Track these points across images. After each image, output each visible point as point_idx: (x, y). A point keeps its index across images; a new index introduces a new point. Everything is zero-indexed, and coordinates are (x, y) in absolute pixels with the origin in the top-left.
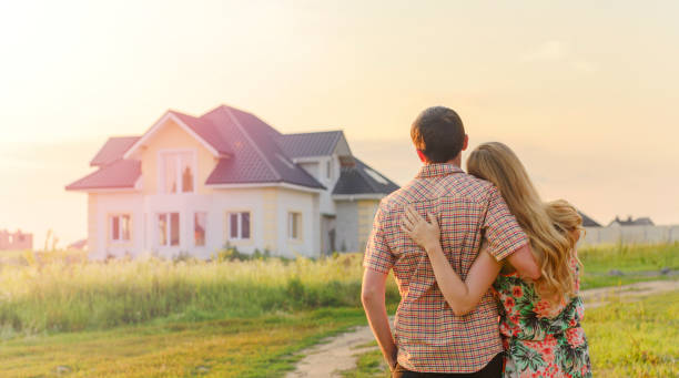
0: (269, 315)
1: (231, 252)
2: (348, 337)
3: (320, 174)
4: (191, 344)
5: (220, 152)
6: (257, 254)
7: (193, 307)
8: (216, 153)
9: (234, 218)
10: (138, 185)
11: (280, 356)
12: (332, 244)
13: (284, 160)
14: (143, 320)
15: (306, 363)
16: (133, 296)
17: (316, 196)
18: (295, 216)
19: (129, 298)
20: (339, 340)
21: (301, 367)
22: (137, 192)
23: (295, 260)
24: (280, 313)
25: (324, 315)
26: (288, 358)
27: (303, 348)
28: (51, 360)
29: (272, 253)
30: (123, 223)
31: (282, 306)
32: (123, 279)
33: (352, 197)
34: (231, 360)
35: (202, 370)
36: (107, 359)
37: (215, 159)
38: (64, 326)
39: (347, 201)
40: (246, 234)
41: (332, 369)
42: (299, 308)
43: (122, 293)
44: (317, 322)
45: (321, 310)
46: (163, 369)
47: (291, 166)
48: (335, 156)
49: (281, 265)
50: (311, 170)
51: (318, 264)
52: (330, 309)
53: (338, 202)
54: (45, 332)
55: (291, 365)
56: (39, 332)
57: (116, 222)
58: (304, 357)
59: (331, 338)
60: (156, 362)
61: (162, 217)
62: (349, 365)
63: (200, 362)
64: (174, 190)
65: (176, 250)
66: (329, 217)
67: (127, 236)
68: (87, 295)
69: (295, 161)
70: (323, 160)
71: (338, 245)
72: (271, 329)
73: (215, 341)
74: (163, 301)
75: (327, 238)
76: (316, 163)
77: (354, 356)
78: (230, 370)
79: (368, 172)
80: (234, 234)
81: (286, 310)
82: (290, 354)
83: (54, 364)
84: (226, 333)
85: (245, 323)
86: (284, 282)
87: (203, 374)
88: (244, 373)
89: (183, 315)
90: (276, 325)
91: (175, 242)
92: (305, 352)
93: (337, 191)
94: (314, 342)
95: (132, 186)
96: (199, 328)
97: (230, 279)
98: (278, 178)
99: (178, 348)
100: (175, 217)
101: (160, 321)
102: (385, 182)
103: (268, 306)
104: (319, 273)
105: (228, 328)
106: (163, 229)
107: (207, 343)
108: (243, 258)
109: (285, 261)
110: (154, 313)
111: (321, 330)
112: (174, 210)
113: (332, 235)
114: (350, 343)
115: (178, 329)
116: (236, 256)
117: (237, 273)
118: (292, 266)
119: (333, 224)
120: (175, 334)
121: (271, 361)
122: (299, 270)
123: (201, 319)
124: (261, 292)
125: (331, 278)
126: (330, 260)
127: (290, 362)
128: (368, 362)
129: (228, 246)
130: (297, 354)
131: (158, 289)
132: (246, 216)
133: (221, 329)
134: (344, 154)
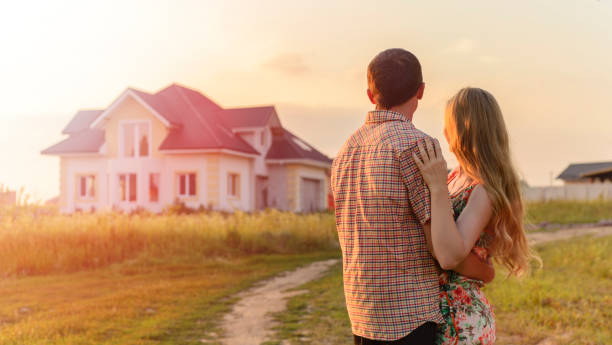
0: (210, 261)
1: (179, 207)
2: (279, 281)
3: (256, 143)
4: (141, 287)
5: (171, 123)
6: (202, 209)
7: (144, 255)
8: (167, 124)
9: (183, 179)
10: (103, 150)
11: (219, 298)
12: (264, 200)
13: (225, 130)
14: (101, 265)
15: (241, 305)
16: (93, 245)
17: (251, 161)
18: (234, 177)
19: (89, 246)
20: (271, 284)
21: (237, 309)
22: (101, 156)
23: (233, 214)
24: (220, 260)
25: (258, 262)
26: (226, 300)
27: (239, 291)
28: (16, 301)
29: (215, 208)
30: (89, 183)
31: (222, 253)
32: (84, 230)
33: (281, 161)
34: (176, 302)
35: (150, 311)
36: (65, 301)
37: (167, 128)
38: (32, 271)
39: (278, 165)
40: (193, 192)
41: (265, 311)
42: (236, 256)
43: (83, 241)
44: (252, 267)
45: (256, 257)
46: (114, 310)
47: (231, 135)
48: (268, 128)
49: (221, 218)
50: (247, 139)
51: (253, 217)
52: (263, 256)
53: (270, 166)
54: (14, 276)
55: (229, 307)
56: (9, 275)
57: (83, 181)
58: (240, 299)
59: (264, 282)
60: (109, 304)
61: (122, 177)
62: (281, 307)
63: (147, 304)
64: (133, 154)
65: (133, 206)
66: (262, 179)
67: (93, 193)
68: (52, 243)
69: (234, 131)
70: (258, 130)
71: (270, 202)
72: (212, 274)
73: (163, 284)
74: (119, 249)
75: (260, 197)
76: (252, 133)
77: (285, 298)
78: (174, 312)
79: (296, 141)
80: (183, 191)
81: (226, 257)
82: (227, 297)
83: (19, 305)
84: (173, 278)
85: (190, 268)
86: (224, 233)
87: (150, 315)
88: (186, 314)
89: (135, 261)
90: (216, 270)
91: (133, 198)
92: (241, 295)
93: (270, 155)
94: (248, 286)
95: (97, 151)
96: (149, 272)
97: (178, 230)
98: (220, 144)
99: (129, 292)
100: (133, 178)
101: (116, 267)
102: (309, 149)
103: (210, 253)
104: (254, 226)
105: (175, 272)
106: (124, 187)
107: (154, 287)
108: (189, 211)
109: (225, 214)
110: (111, 259)
111: (255, 275)
112: (133, 171)
113: (265, 193)
114: (280, 286)
115: (131, 273)
116: (182, 210)
117: (184, 224)
118: (231, 219)
119: (266, 184)
120: (128, 278)
121: (212, 303)
122: (237, 222)
123: (151, 264)
124: (204, 241)
125: (264, 229)
126: (263, 214)
127: (228, 304)
128: (297, 305)
129: (177, 201)
130: (234, 296)
131: (115, 237)
132: (193, 177)
133: (168, 273)
134: (275, 125)
